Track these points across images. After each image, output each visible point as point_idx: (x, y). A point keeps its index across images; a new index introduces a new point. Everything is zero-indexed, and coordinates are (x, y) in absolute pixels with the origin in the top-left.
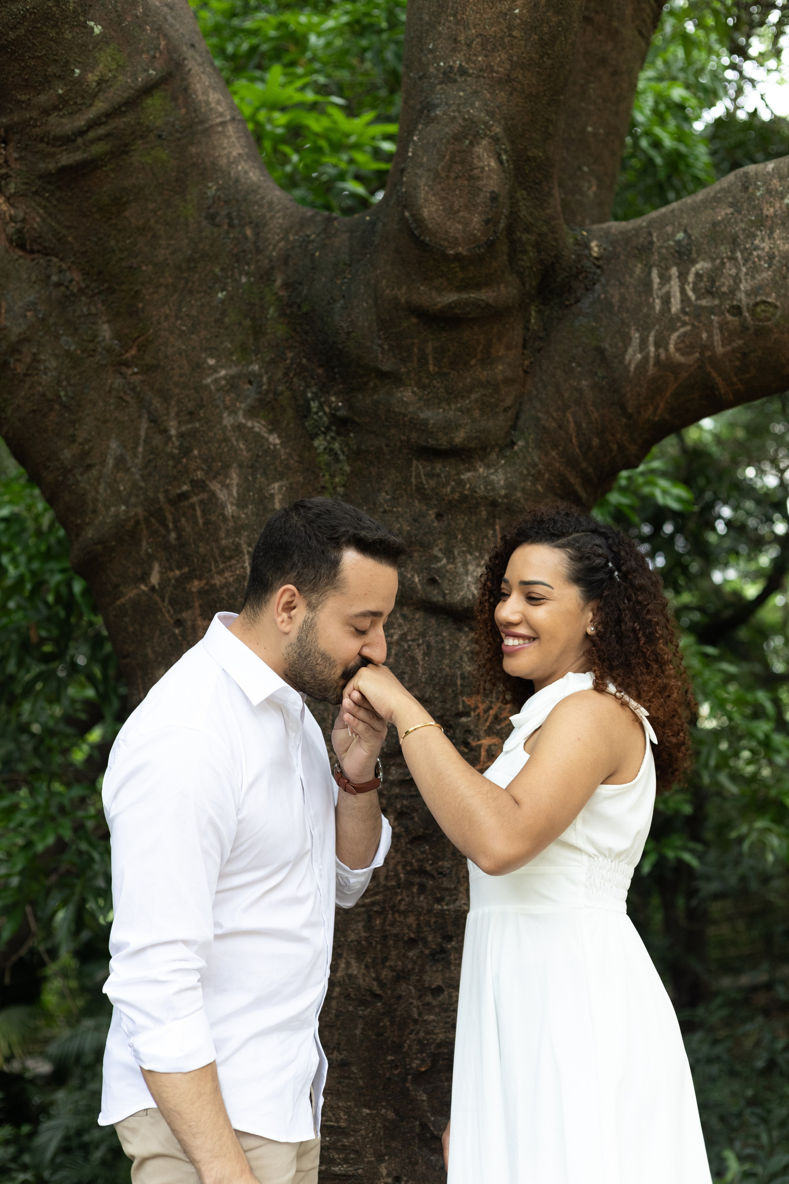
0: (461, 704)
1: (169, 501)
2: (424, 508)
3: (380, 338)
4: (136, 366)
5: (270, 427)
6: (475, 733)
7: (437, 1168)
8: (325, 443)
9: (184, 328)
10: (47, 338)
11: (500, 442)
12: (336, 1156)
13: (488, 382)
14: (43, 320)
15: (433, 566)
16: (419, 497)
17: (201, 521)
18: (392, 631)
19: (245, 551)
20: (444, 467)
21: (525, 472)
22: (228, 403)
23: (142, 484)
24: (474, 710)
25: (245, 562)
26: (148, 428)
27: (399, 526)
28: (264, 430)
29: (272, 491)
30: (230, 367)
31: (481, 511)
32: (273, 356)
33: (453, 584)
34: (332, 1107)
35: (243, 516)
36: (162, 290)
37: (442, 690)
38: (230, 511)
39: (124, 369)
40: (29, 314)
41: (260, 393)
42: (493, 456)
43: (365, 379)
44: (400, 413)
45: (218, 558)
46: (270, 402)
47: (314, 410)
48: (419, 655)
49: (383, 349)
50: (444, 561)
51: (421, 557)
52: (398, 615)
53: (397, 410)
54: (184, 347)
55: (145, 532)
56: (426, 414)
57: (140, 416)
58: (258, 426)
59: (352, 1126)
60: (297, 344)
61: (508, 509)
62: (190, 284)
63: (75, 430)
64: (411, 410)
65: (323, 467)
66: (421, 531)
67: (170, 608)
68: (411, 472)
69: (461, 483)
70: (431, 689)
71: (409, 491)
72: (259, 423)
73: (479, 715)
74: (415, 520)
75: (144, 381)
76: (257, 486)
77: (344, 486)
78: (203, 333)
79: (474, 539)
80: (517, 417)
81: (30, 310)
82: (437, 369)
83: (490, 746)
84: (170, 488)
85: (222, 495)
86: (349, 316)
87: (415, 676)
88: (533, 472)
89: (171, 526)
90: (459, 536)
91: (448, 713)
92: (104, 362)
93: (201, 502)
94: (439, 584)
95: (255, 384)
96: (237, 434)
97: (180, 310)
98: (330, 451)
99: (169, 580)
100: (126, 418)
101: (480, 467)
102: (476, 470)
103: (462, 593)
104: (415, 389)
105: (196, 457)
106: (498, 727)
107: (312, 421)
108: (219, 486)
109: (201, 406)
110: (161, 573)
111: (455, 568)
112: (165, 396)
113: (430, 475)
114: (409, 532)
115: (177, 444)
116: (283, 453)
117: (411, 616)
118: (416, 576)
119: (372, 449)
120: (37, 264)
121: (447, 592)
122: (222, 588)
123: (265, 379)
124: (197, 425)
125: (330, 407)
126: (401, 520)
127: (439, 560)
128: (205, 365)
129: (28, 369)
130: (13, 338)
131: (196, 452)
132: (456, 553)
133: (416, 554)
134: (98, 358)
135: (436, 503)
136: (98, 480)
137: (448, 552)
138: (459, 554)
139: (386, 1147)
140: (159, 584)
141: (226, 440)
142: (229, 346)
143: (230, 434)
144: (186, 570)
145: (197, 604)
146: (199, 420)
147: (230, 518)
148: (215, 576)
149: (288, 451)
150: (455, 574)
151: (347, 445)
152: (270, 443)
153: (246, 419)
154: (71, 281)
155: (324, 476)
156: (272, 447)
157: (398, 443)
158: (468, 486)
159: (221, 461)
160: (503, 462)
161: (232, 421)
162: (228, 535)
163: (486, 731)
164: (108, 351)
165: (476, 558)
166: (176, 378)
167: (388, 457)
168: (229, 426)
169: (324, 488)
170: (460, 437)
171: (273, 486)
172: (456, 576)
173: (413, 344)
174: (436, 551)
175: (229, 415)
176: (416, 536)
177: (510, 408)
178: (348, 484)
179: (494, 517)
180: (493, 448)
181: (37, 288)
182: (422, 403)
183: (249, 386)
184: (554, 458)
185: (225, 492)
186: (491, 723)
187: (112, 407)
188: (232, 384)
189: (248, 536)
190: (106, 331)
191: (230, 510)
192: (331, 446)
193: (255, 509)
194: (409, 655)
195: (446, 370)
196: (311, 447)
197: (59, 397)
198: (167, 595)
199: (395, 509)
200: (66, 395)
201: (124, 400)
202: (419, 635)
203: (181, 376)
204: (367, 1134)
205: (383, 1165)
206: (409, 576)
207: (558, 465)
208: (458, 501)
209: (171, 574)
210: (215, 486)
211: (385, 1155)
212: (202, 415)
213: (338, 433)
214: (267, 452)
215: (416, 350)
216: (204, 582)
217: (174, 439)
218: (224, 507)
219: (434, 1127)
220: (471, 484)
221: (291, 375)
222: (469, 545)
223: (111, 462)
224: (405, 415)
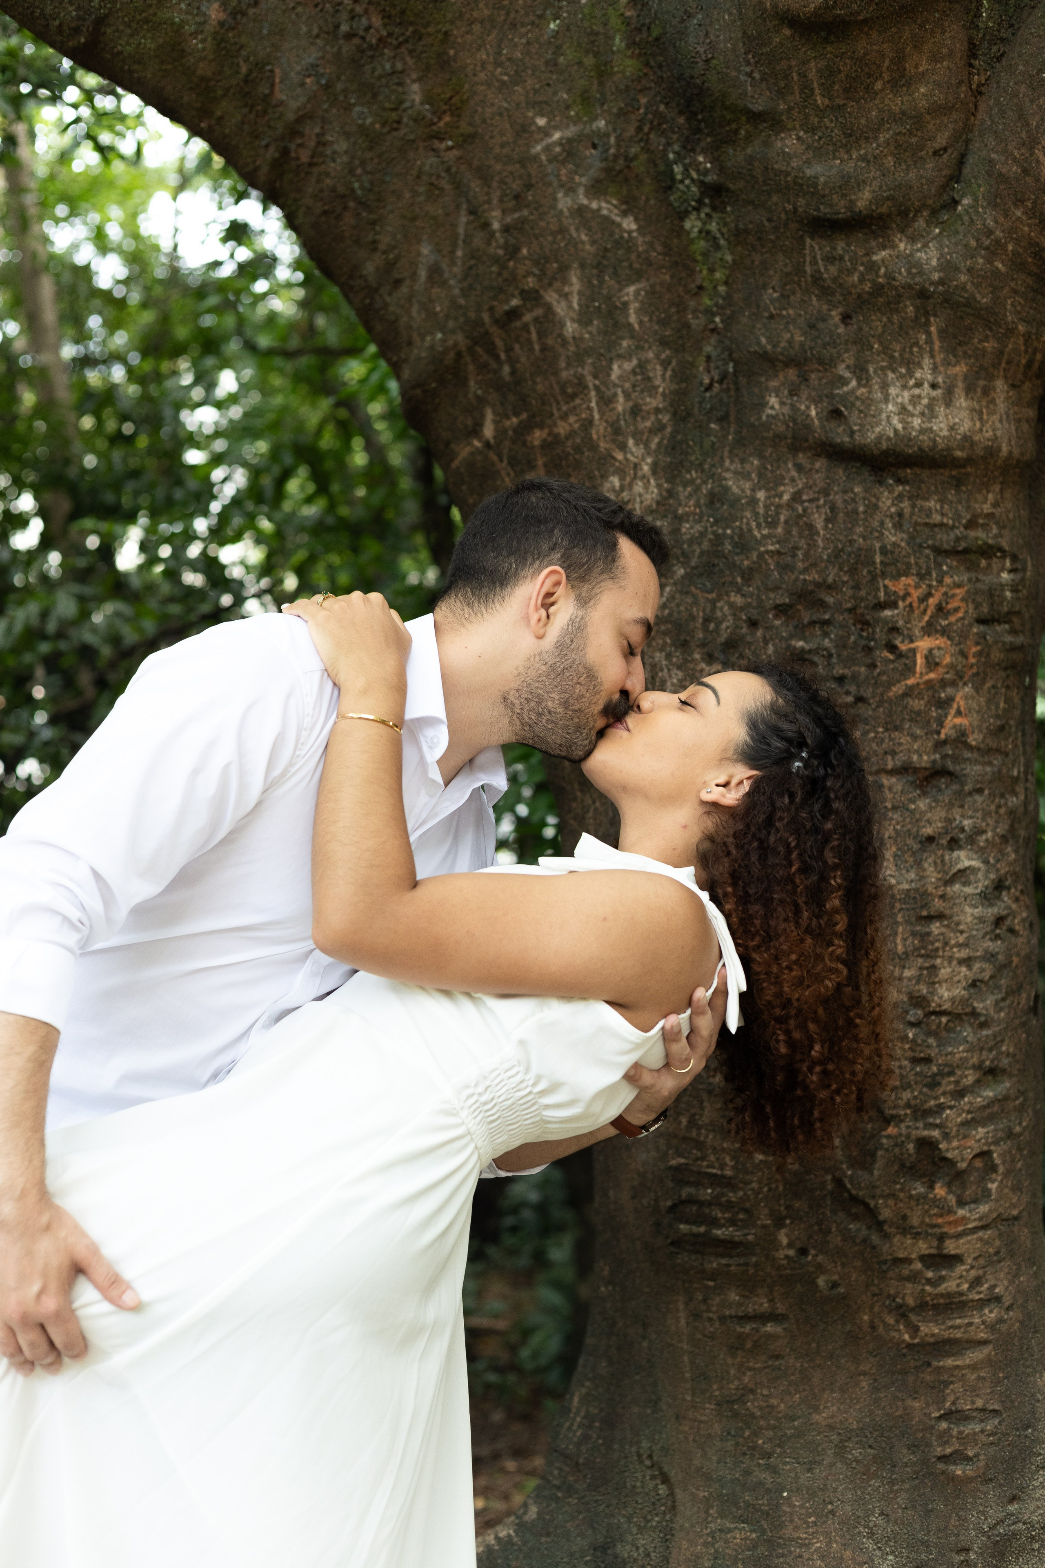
0: (882, 590)
1: (496, 322)
2: (825, 307)
3: (748, 63)
4: (450, 138)
5: (624, 207)
6: (905, 632)
7: (858, 1241)
8: (699, 224)
9: (506, 78)
10: (334, 111)
11: (929, 202)
12: (720, 1215)
13: (903, 113)
14: (328, 87)
15: (837, 391)
16: (817, 292)
17: (537, 347)
18: (782, 488)
19: (591, 386)
20: (848, 245)
21: (973, 243)
22: (563, 178)
23: (462, 301)
24: (904, 599)
25: (590, 401)
26: (468, 223)
27: (789, 335)
28: (616, 211)
29: (626, 298)
30: (567, 127)
31: (906, 306)
32: (622, 105)
33: (866, 416)
34: (715, 1148)
35: (587, 336)
36: (477, 28)
37: (853, 571)
38: (570, 330)
39: (436, 144)
40: (308, 81)
41: (606, 159)
42: (921, 223)
43: (734, 126)
44: (781, 171)
45: (560, 398)
46: (621, 172)
47: (679, 177)
48: (819, 521)
49: (754, 78)
50: (854, 383)
51: (820, 379)
52: (790, 465)
53: (776, 166)
54: (506, 105)
55: (471, 368)
56: (815, 170)
57: (458, 207)
58: (606, 207)
59: (741, 1176)
60: (653, 85)
61: (946, 301)
62: (512, 15)
63: (377, 233)
64: (794, 165)
65: (699, 258)
66: (820, 341)
67: (509, 469)
68: (805, 255)
69: (872, 267)
70: (835, 570)
71: (803, 284)
72: (608, 202)
73: (911, 605)
74: (812, 326)
75: (460, 158)
76: (605, 292)
77: (726, 283)
78: (530, 82)
79: (898, 348)
80: (961, 162)
81: (309, 76)
82: (827, 102)
83: (931, 650)
84: (495, 303)
85: (560, 309)
86: (707, 35)
87: (812, 552)
88: (987, 242)
89: (503, 356)
90: (876, 346)
91: (863, 604)
92: (412, 137)
93: (536, 320)
94: (844, 416)
95: (600, 149)
96: (577, 221)
97: (499, 53)
98: (705, 234)
99: (505, 431)
100: (440, 211)
101: (900, 240)
102: (894, 247)
103: (878, 430)
104: (801, 133)
105: (525, 258)
106: (944, 623)
107: (679, 194)
108: (556, 296)
109: (529, 186)
110: (496, 422)
111: (870, 392)
112: (484, 175)
113: (830, 259)
114: (802, 345)
115: (502, 241)
116: (641, 242)
117: (809, 466)
118: (813, 407)
119: (751, 226)
120: (321, 10)
121: (856, 428)
122: (567, 438)
123: (612, 140)
124: (526, 212)
125: (698, 171)
126: (791, 327)
127: (845, 382)
128: (533, 128)
129: (312, 157)
130: (291, 117)
131: (525, 251)
132: (871, 370)
133: (813, 376)
134: (403, 131)
135: (841, 298)
136: (409, 299)
137: (860, 371)
138: (875, 372)
139: (787, 1207)
140: (495, 437)
141: (562, 230)
142: (565, 96)
143: (566, 222)
144: (524, 416)
145: (540, 462)
146: (527, 206)
147: (571, 340)
148: (559, 422)
149: (648, 238)
150: (868, 401)
151: (726, 224)
152: (623, 230)
153: (588, 198)
154: (368, 29)
155: (701, 271)
156: (626, 235)
157: (783, 216)
158: (883, 270)
159: (557, 261)
160: (937, 231)
161: (570, 203)
162: (569, 365)
163: (923, 628)
164: (415, 120)
165: (902, 376)
166: (497, 150)
167: (772, 237)
168: (565, 210)
169: (700, 288)
170: (863, 199)
171: (626, 290)
172: (870, 405)
173: (790, 67)
174: (842, 370)
175: (566, 195)
176: (811, 348)
177: (945, 149)
178: (731, 281)
179: (927, 314)
180: (918, 211)
181: (320, 42)
182: (811, 154)
183: (593, 151)
184: (1018, 218)
185: (564, 304)
186: (931, 617)
187: (422, 198)
188: (570, 149)
189: (593, 364)
190: (415, 92)
191: (570, 328)
192: (708, 227)
193: (601, 326)
194: (806, 523)
195: (841, 102)
196: (680, 232)
197: (353, 190)
198: (505, 452)
199: (784, 312)
200: (362, 187)
201: (437, 187)
202: (819, 492)
203: (502, 146)
204: (760, 1188)
205: (783, 1232)
206: (803, 407)
207: (1026, 229)
208: (870, 294)
209: (507, 423)
210: (551, 297)
211: (785, 1218)
212: (530, 198)
213: (714, 208)
214: (618, 243)
215: (795, 76)
216: (546, 431)
217: (498, 235)
218: (562, 325)
219: (852, 1184)
220: (886, 267)
221: (646, 129)
222: (892, 357)
223: (423, 274)
224: (787, 174)
